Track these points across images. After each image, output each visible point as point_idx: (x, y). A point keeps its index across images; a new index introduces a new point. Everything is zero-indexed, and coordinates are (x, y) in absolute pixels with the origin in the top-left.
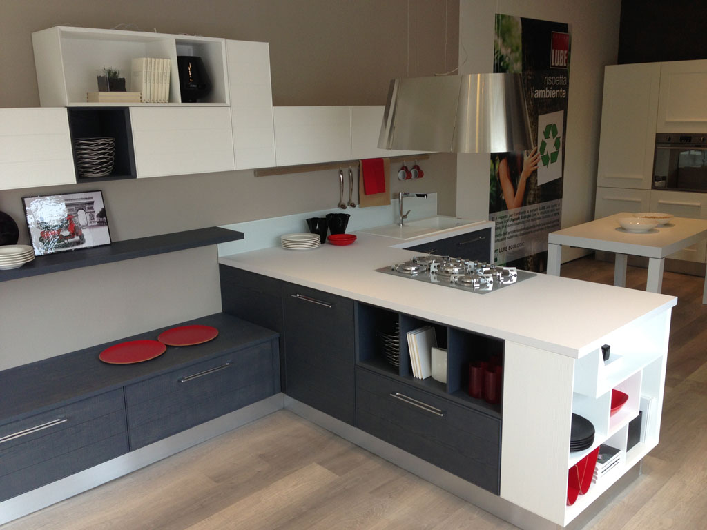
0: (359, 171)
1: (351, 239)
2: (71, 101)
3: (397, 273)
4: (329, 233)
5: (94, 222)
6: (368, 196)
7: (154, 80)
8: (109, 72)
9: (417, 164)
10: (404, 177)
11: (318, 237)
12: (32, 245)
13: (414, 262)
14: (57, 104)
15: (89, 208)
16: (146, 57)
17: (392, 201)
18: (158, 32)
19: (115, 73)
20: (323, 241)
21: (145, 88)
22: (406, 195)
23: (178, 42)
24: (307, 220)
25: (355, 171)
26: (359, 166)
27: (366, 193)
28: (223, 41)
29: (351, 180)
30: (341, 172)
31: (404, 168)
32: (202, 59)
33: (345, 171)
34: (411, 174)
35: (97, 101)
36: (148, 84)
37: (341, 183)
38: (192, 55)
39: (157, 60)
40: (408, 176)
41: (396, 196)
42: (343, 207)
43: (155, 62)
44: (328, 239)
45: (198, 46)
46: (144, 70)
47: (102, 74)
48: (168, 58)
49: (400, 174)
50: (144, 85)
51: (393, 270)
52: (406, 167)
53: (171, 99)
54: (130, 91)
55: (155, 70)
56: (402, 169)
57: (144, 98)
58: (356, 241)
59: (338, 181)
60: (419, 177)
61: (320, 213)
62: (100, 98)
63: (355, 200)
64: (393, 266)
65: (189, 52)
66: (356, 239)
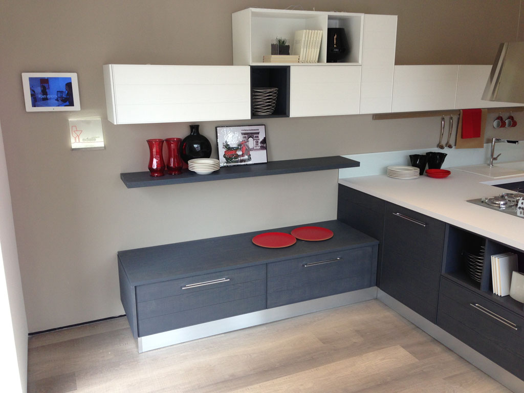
0: (459, 118)
1: (446, 174)
2: (253, 62)
3: (486, 205)
4: (427, 168)
5: (258, 147)
6: (464, 139)
7: (309, 46)
8: (279, 41)
9: (512, 115)
10: (498, 125)
11: (418, 170)
12: (219, 159)
13: (502, 198)
14: (244, 64)
15: (256, 137)
16: (306, 29)
17: (485, 145)
18: (315, 11)
19: (284, 42)
20: (421, 174)
21: (302, 52)
22: (498, 140)
23: (330, 18)
24: (410, 156)
25: (455, 118)
26: (460, 115)
27: (462, 137)
28: (362, 16)
29: (451, 126)
30: (443, 119)
31: (500, 118)
32: (345, 29)
33: (447, 118)
34: (505, 123)
35: (270, 62)
36: (305, 49)
37: (442, 128)
38: (338, 27)
39: (313, 31)
40: (503, 125)
41: (489, 141)
42: (442, 147)
43: (312, 33)
44: (426, 172)
45: (343, 20)
46: (303, 39)
47: (275, 43)
48: (321, 29)
49: (495, 123)
50: (302, 50)
51: (482, 202)
52: (501, 117)
53: (319, 60)
54: (292, 55)
55: (311, 39)
56: (498, 118)
57: (300, 60)
58: (450, 175)
59: (440, 126)
60: (512, 126)
61: (422, 151)
62: (272, 59)
63: (452, 142)
64: (483, 199)
65: (336, 25)
66: (450, 174)
